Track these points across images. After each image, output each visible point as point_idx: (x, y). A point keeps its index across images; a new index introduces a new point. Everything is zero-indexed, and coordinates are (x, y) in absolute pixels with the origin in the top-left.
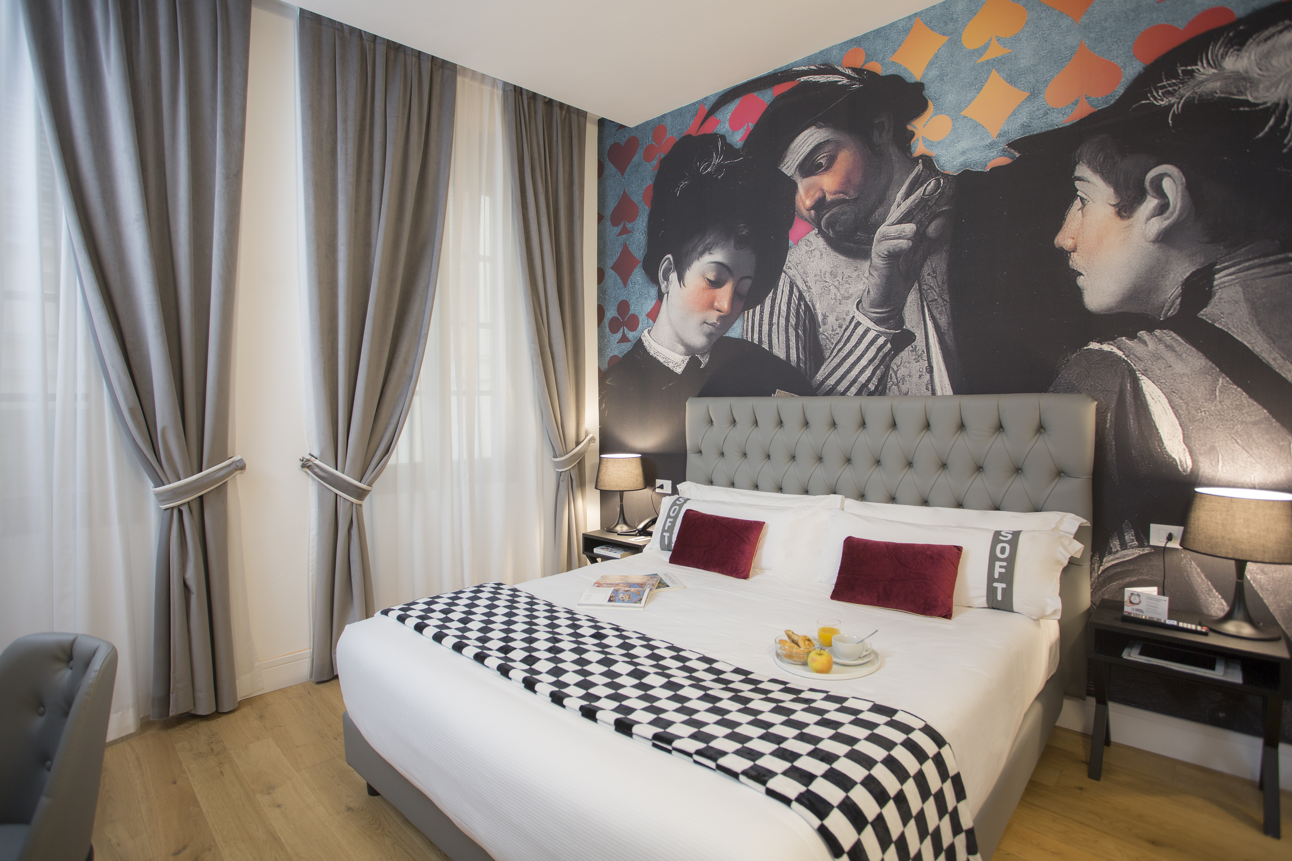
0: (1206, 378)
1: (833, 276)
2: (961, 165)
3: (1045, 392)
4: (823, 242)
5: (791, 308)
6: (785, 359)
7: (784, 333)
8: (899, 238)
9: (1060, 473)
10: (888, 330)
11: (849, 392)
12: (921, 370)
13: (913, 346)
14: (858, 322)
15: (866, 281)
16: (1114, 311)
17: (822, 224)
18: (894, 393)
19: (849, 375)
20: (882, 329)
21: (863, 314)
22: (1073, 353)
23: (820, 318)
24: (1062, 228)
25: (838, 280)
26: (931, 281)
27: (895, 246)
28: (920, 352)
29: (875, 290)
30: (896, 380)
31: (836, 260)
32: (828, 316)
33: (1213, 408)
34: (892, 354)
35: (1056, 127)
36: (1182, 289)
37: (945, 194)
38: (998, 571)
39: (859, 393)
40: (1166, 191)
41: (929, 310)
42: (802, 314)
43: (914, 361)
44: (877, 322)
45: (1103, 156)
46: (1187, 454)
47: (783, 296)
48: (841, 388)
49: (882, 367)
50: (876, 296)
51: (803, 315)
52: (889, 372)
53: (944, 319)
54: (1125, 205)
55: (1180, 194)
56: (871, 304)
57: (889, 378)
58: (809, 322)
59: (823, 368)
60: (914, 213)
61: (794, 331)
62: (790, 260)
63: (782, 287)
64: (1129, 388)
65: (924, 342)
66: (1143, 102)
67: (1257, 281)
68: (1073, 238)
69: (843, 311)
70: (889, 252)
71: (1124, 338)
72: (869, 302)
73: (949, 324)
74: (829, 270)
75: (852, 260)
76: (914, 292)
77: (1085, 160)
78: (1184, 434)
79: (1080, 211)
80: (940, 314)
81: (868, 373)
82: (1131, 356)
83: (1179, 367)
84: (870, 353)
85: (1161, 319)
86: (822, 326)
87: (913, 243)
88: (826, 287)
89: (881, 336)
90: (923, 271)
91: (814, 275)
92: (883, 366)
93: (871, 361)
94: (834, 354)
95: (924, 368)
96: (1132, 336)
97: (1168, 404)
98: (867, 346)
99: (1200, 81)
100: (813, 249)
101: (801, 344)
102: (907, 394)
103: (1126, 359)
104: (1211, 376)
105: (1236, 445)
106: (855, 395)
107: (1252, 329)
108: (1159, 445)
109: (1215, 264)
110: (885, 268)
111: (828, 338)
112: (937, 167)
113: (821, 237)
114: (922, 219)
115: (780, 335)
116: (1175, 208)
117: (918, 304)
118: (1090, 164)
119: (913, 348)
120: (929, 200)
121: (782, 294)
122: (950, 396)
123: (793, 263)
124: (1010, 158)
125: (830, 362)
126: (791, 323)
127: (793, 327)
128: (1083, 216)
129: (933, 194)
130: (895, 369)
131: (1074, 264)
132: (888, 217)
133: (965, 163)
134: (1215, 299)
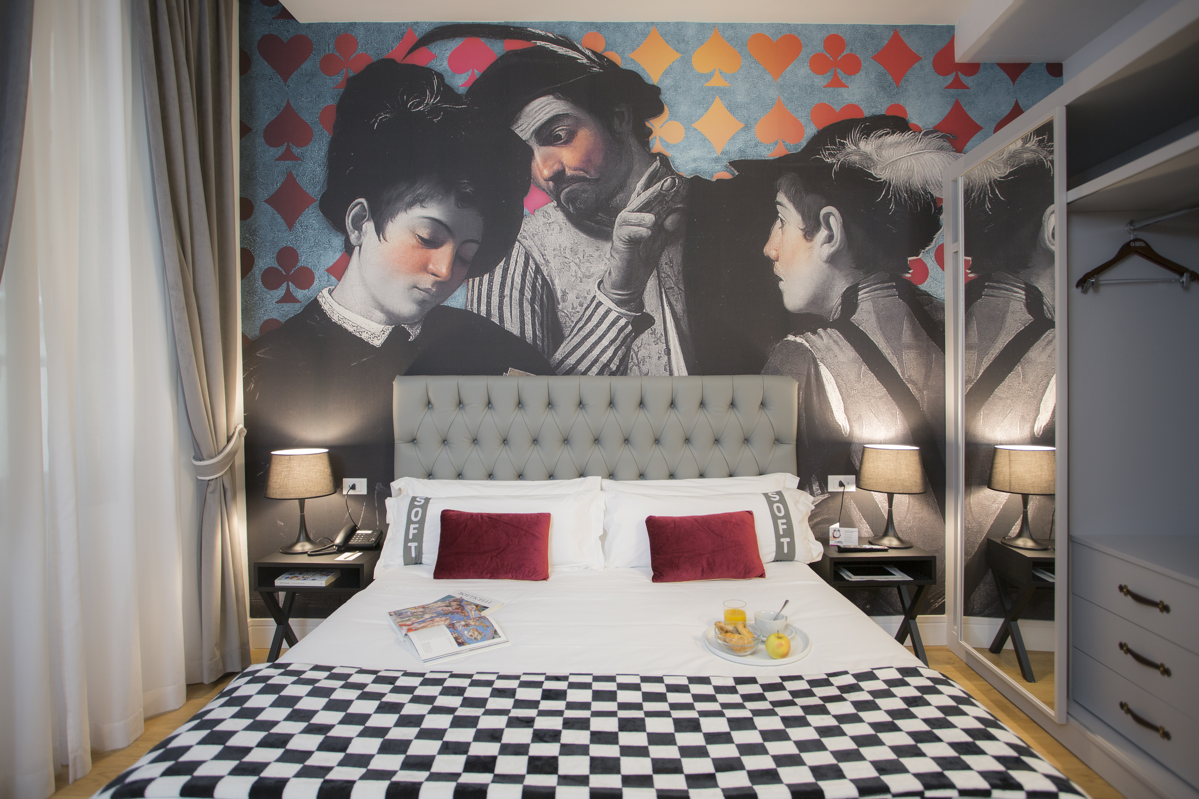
0: (856, 366)
1: (574, 253)
2: (693, 171)
3: (759, 374)
4: (562, 216)
5: (527, 281)
6: (519, 335)
7: (518, 307)
8: (639, 225)
9: (778, 441)
10: (629, 313)
11: (590, 372)
12: (660, 352)
13: (653, 329)
14: (600, 302)
15: (608, 263)
16: (803, 312)
17: (562, 198)
18: (635, 373)
19: (591, 354)
20: (623, 311)
21: (605, 295)
22: (777, 343)
23: (559, 295)
24: (769, 241)
25: (579, 258)
26: (668, 270)
27: (635, 232)
28: (659, 335)
29: (617, 272)
30: (637, 361)
31: (577, 237)
32: (567, 293)
33: (860, 387)
34: (633, 336)
35: (764, 159)
36: (842, 299)
37: (679, 193)
38: (781, 528)
39: (601, 373)
40: (832, 226)
41: (667, 297)
42: (539, 288)
43: (654, 344)
44: (620, 303)
45: (794, 190)
46: (847, 421)
47: (517, 267)
48: (582, 367)
49: (623, 347)
50: (617, 278)
51: (540, 290)
52: (630, 353)
53: (679, 306)
54: (809, 231)
55: (839, 230)
56: (612, 285)
57: (630, 359)
58: (547, 297)
59: (562, 346)
60: (653, 205)
61: (529, 306)
62: (525, 229)
63: (515, 257)
64: (813, 372)
65: (663, 326)
66: (818, 156)
67: (879, 299)
68: (776, 250)
69: (584, 289)
70: (630, 237)
71: (809, 333)
72: (610, 283)
73: (684, 311)
74: (569, 246)
75: (593, 239)
76: (653, 279)
77: (783, 190)
78: (844, 407)
79: (781, 229)
80: (676, 301)
81: (610, 353)
82: (814, 347)
83: (841, 358)
84: (612, 334)
85: (831, 321)
86: (561, 303)
87: (652, 233)
88: (566, 263)
89: (622, 318)
90: (661, 259)
91: (553, 249)
92: (625, 347)
93: (612, 342)
94: (574, 333)
95: (663, 350)
96: (815, 333)
97: (835, 385)
98: (609, 326)
99: (848, 152)
100: (551, 222)
101: (538, 319)
102: (647, 374)
103: (811, 349)
104: (858, 364)
105: (872, 413)
106: (597, 374)
107: (878, 332)
108: (831, 415)
109: (858, 284)
110: (626, 252)
111: (567, 316)
112: (673, 167)
113: (560, 211)
114: (660, 211)
115: (513, 308)
116: (837, 239)
117: (657, 289)
118: (786, 193)
119: (652, 331)
120: (666, 196)
121: (516, 264)
122: (685, 376)
123: (529, 233)
124: (731, 174)
125: (570, 341)
126: (526, 296)
127: (528, 302)
128: (783, 234)
129: (669, 190)
130: (636, 350)
131: (777, 271)
132: (629, 204)
133: (696, 169)
134: (859, 309)
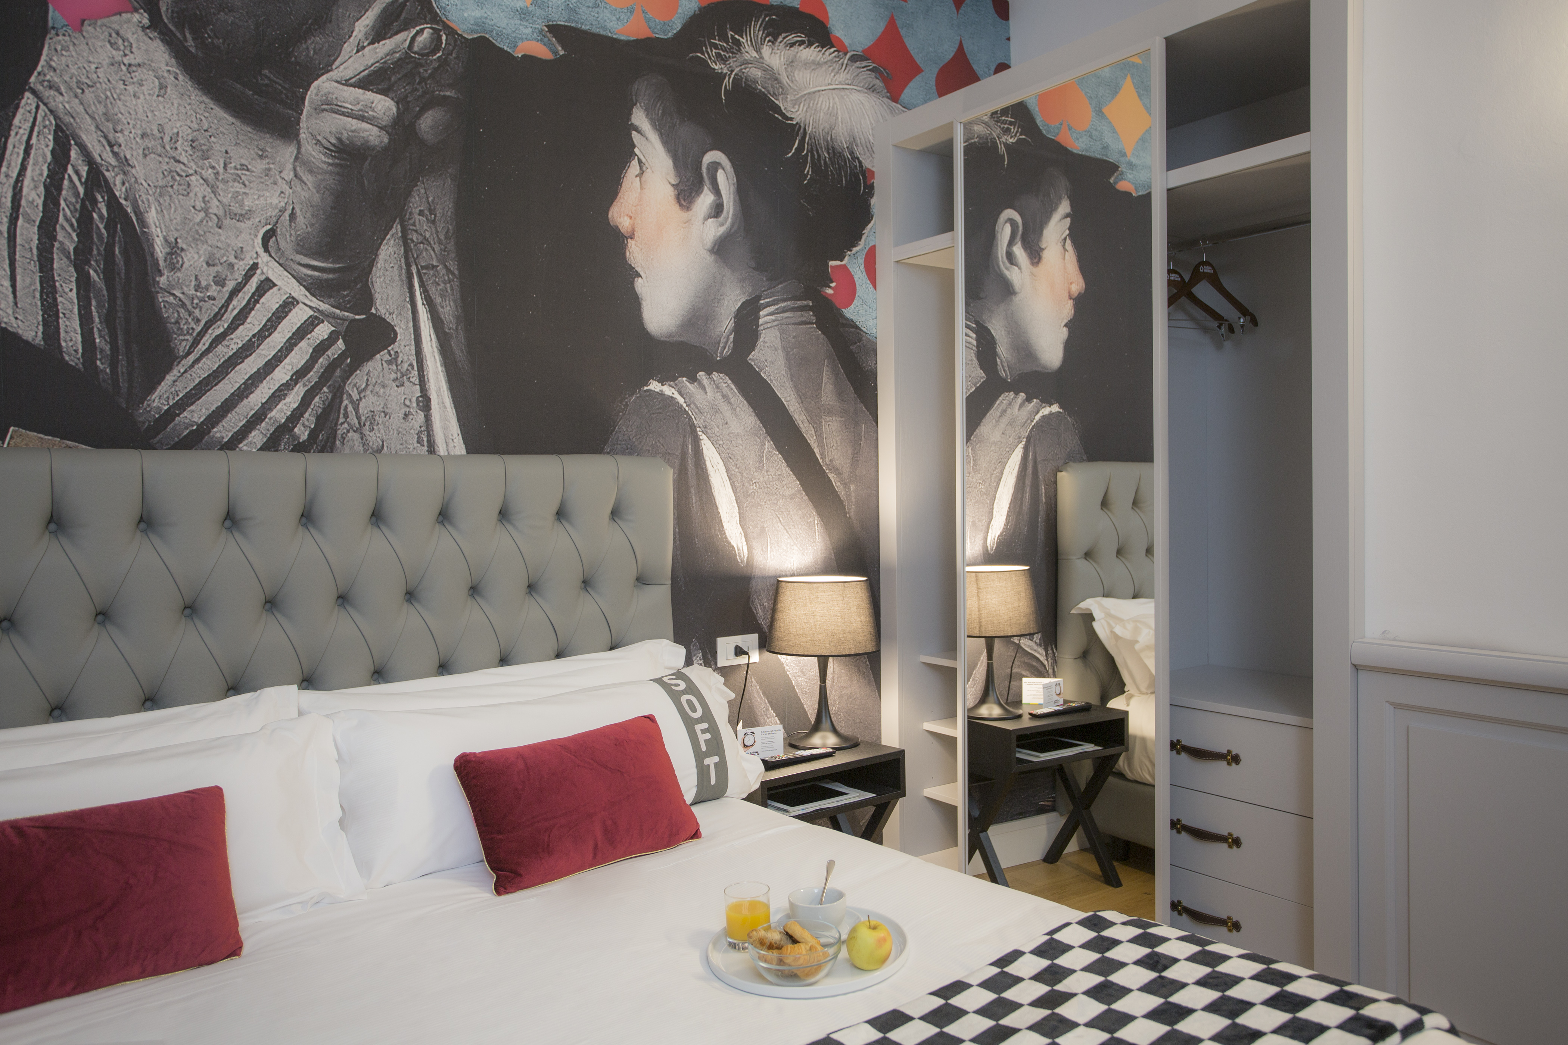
0: (756, 441)
1: (200, 154)
2: (477, 24)
3: (600, 453)
4: (166, 56)
5: (63, 204)
6: (39, 340)
7: (34, 267)
8: (362, 118)
9: (642, 580)
10: (338, 311)
11: (245, 442)
12: (407, 402)
13: (392, 352)
14: (268, 279)
15: (288, 191)
16: (675, 339)
17: (163, 9)
18: (352, 447)
19: (245, 401)
20: (324, 307)
21: (281, 265)
22: (632, 395)
23: (160, 250)
24: (618, 197)
25: (213, 168)
26: (425, 227)
27: (352, 131)
28: (405, 366)
29: (309, 215)
30: (356, 421)
31: (207, 114)
32: (182, 250)
33: (762, 479)
34: (348, 365)
35: (610, 35)
36: (735, 322)
37: (449, 65)
38: (703, 738)
39: (271, 444)
40: (720, 188)
41: (422, 284)
42: (101, 226)
43: (394, 384)
44: (315, 288)
45: (661, 108)
46: (743, 539)
47: (31, 161)
48: (225, 430)
49: (325, 389)
50: (309, 229)
51: (104, 231)
52: (341, 402)
53: (448, 308)
54: (685, 191)
55: (732, 196)
56: (298, 245)
57: (341, 416)
58: (125, 252)
59: (169, 378)
60: (393, 79)
61: (72, 269)
62: (53, 64)
63: (24, 133)
64: (690, 451)
65: (413, 348)
66: (699, 55)
67: (790, 326)
68: (631, 218)
69: (229, 246)
70: (339, 140)
71: (684, 379)
72: (293, 238)
73: (457, 318)
74: (185, 132)
75: (249, 129)
76: (392, 242)
77: (642, 104)
78: (740, 514)
79: (638, 178)
80: (442, 296)
81: (293, 400)
82: (692, 406)
83: (735, 427)
84: (298, 357)
85: (718, 359)
86: (166, 272)
87: (390, 140)
88: (179, 175)
89: (323, 322)
90: (410, 202)
91: (139, 132)
92: (329, 388)
93: (299, 375)
94: (202, 347)
95: (414, 399)
96: (693, 379)
97: (726, 474)
98: (290, 338)
99: (745, 60)
100: (133, 62)
101: (98, 307)
102: (380, 450)
103: (687, 409)
104: (759, 438)
105: (779, 524)
106: (261, 449)
107: (787, 384)
108: (719, 529)
109: (759, 298)
110: (331, 173)
111: (183, 305)
112: (435, 6)
113: (158, 40)
114: (407, 96)
115: (19, 271)
116: (728, 213)
117: (400, 267)
118: (648, 111)
119: (390, 355)
120: (421, 65)
121: (27, 152)
122: (461, 456)
123: (67, 78)
124: (551, 50)
125: (192, 366)
126: (61, 243)
127: (68, 257)
128: (642, 188)
129: (427, 55)
130: (355, 396)
131: (632, 258)
132: (337, 63)
133: (484, 23)
134: (760, 342)
